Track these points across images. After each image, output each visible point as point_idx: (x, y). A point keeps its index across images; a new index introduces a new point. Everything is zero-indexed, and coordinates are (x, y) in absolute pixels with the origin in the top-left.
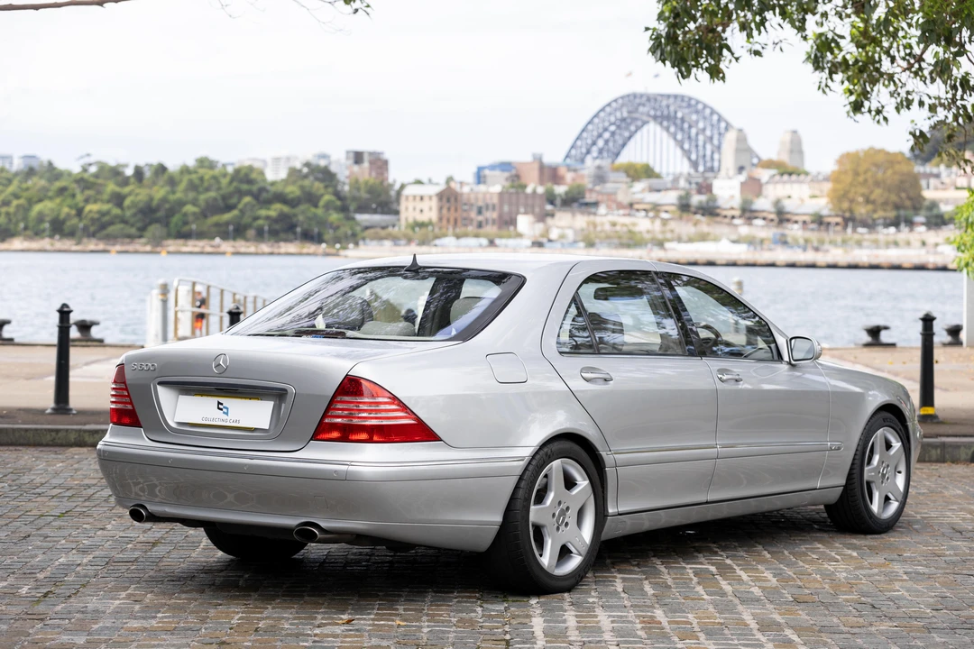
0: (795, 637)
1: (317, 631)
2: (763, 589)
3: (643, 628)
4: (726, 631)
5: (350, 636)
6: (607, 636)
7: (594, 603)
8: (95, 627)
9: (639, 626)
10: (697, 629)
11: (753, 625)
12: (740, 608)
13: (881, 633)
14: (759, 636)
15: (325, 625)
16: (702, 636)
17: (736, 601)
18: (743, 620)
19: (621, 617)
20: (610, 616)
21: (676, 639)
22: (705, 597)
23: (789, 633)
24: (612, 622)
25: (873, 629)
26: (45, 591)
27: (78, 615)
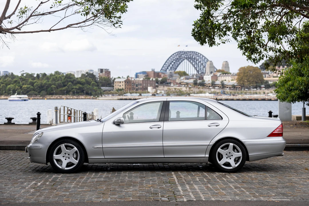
0: (244, 190)
1: (126, 190)
2: (234, 180)
3: (206, 188)
4: (227, 189)
5: (134, 191)
6: (198, 190)
7: (192, 183)
8: (70, 191)
9: (205, 188)
10: (219, 188)
11: (233, 187)
12: (229, 184)
13: (265, 189)
14: (235, 190)
15: (127, 189)
16: (221, 190)
17: (228, 182)
18: (230, 186)
19: (200, 186)
20: (197, 186)
21: (215, 191)
22: (220, 182)
23: (242, 189)
24: (198, 187)
25: (263, 188)
26: (53, 183)
27: (64, 188)
